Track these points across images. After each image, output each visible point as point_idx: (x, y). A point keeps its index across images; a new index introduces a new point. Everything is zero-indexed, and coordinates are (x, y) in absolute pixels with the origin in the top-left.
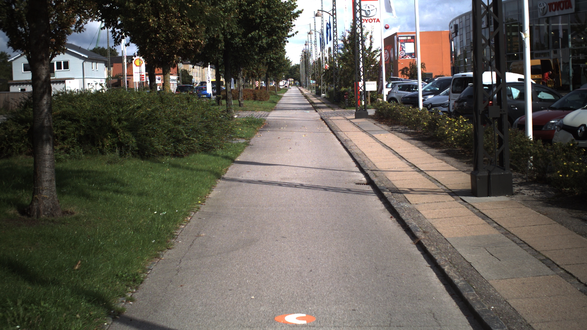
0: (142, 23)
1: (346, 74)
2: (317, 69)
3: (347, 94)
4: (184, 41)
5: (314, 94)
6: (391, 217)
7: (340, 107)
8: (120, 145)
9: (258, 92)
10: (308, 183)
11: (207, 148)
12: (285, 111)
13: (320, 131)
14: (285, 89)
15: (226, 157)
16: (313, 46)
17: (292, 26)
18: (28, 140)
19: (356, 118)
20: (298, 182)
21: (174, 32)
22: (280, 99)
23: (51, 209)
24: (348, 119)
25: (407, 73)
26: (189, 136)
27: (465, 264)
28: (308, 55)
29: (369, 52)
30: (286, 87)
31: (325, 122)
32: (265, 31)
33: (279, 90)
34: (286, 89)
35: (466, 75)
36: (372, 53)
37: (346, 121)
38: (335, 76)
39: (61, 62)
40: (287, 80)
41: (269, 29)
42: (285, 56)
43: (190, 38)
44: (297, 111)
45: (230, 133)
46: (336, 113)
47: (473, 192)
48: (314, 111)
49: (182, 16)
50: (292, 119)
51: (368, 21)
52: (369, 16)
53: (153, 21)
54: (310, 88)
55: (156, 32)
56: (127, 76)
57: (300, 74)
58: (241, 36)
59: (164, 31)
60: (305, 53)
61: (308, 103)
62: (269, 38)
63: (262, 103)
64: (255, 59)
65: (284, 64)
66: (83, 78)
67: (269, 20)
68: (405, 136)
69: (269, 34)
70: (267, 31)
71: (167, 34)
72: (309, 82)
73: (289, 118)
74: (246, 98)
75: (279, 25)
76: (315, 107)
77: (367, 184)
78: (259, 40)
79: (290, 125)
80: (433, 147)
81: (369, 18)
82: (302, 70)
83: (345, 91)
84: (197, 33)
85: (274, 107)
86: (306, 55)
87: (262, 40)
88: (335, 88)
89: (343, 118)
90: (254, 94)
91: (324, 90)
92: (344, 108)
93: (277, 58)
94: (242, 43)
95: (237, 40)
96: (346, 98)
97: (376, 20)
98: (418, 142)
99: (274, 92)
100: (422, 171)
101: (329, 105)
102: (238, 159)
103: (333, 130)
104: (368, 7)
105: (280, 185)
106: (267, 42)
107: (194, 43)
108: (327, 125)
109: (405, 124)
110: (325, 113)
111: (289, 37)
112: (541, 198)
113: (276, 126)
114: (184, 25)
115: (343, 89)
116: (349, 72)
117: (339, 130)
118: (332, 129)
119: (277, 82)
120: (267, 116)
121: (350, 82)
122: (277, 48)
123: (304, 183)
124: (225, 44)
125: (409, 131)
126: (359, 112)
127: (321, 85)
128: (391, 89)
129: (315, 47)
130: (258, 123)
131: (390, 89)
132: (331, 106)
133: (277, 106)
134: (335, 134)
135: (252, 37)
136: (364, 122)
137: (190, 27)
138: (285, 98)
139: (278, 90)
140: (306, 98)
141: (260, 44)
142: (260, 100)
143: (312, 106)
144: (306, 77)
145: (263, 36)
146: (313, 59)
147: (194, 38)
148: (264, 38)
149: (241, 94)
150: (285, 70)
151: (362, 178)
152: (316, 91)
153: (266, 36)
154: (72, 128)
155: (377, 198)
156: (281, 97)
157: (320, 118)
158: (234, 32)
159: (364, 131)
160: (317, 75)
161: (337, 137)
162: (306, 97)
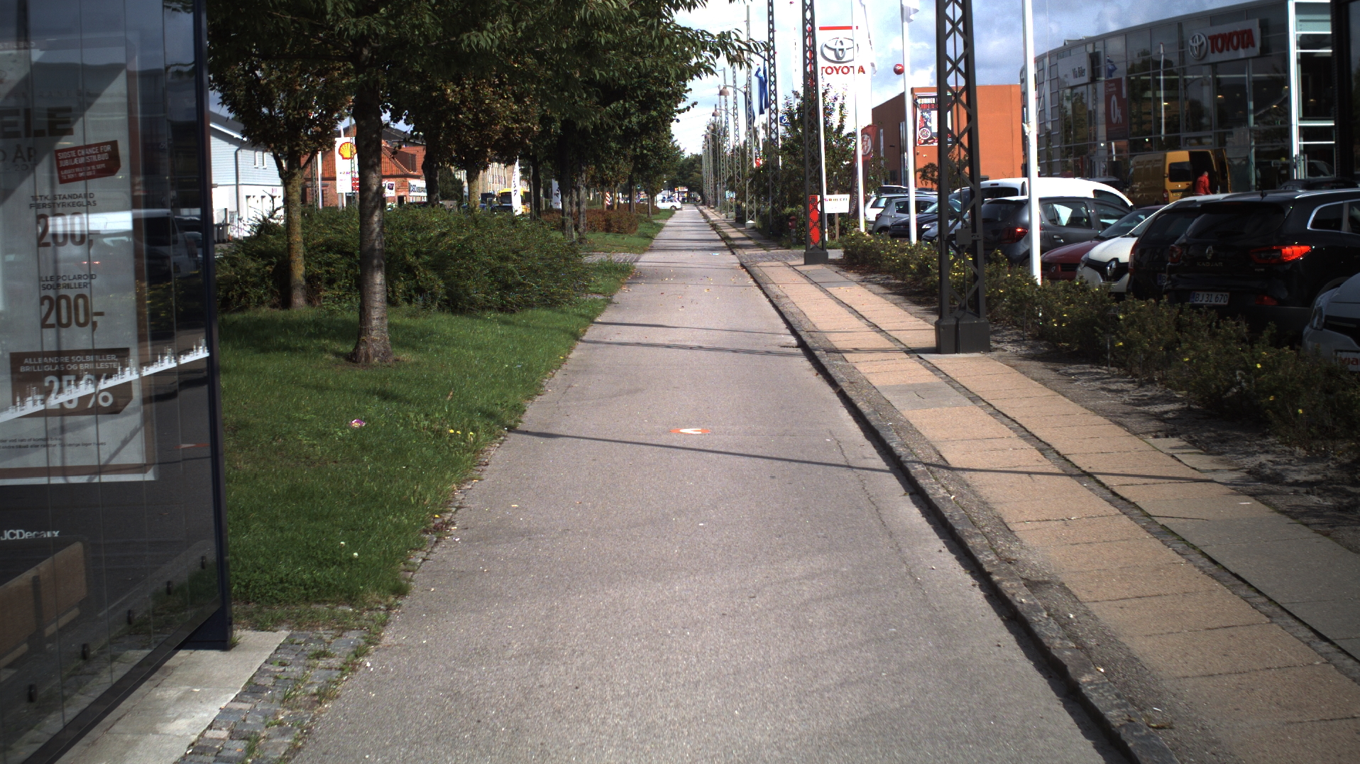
0: (434, 94)
1: (794, 180)
2: (738, 167)
3: (793, 220)
4: (504, 125)
5: (732, 220)
6: (817, 374)
7: (781, 246)
8: (420, 290)
9: (614, 216)
10: (710, 346)
11: (550, 302)
13: (737, 285)
15: (581, 316)
16: (731, 118)
17: (686, 91)
18: (273, 283)
19: (805, 264)
20: (695, 344)
21: (488, 111)
23: (383, 354)
24: (790, 266)
25: (933, 175)
26: (524, 279)
27: (884, 402)
28: (719, 135)
29: (838, 136)
31: (747, 270)
32: (636, 102)
33: (656, 211)
34: (671, 212)
36: (843, 139)
37: (787, 269)
38: (773, 184)
40: (673, 191)
41: (643, 98)
43: (516, 121)
44: (695, 252)
45: (581, 278)
46: (770, 255)
47: (937, 350)
48: (728, 253)
49: (502, 83)
50: (685, 265)
51: (840, 71)
52: (843, 60)
53: (453, 91)
55: (457, 110)
56: (323, 179)
57: (702, 178)
59: (470, 109)
61: (719, 238)
62: (643, 114)
63: (623, 238)
64: (610, 148)
65: (668, 157)
66: (237, 185)
67: (643, 80)
68: (882, 290)
69: (644, 107)
70: (640, 102)
71: (476, 115)
73: (678, 265)
74: (592, 228)
75: (662, 90)
76: (732, 244)
77: (797, 347)
78: (625, 118)
79: (682, 275)
80: (918, 303)
81: (842, 65)
82: (707, 167)
83: (788, 217)
84: (526, 112)
85: (648, 245)
86: (716, 135)
87: (630, 118)
88: (773, 209)
89: (783, 265)
90: (606, 220)
91: (751, 212)
92: (788, 248)
93: (654, 147)
96: (792, 227)
97: (856, 69)
100: (884, 331)
101: (759, 242)
102: (599, 320)
103: (760, 281)
104: (841, 42)
105: (668, 347)
106: (640, 122)
107: (522, 128)
108: (751, 275)
109: (889, 272)
110: (750, 256)
111: (680, 112)
112: (1028, 354)
113: (655, 276)
114: (504, 98)
115: (788, 210)
117: (770, 282)
119: (652, 193)
120: (636, 261)
121: (801, 196)
123: (704, 345)
126: (812, 254)
127: (745, 202)
128: (881, 210)
129: (735, 120)
130: (621, 271)
131: (879, 211)
132: (763, 243)
133: (654, 243)
134: (761, 288)
135: (613, 113)
136: (818, 270)
137: (514, 103)
139: (653, 213)
140: (714, 229)
141: (626, 126)
142: (618, 232)
143: (726, 243)
144: (715, 185)
145: (632, 111)
147: (522, 120)
148: (633, 114)
149: (582, 219)
150: (669, 169)
151: (793, 341)
153: (637, 111)
154: (342, 265)
155: (806, 359)
156: (660, 227)
157: (739, 264)
159: (815, 283)
161: (764, 293)
162: (714, 226)
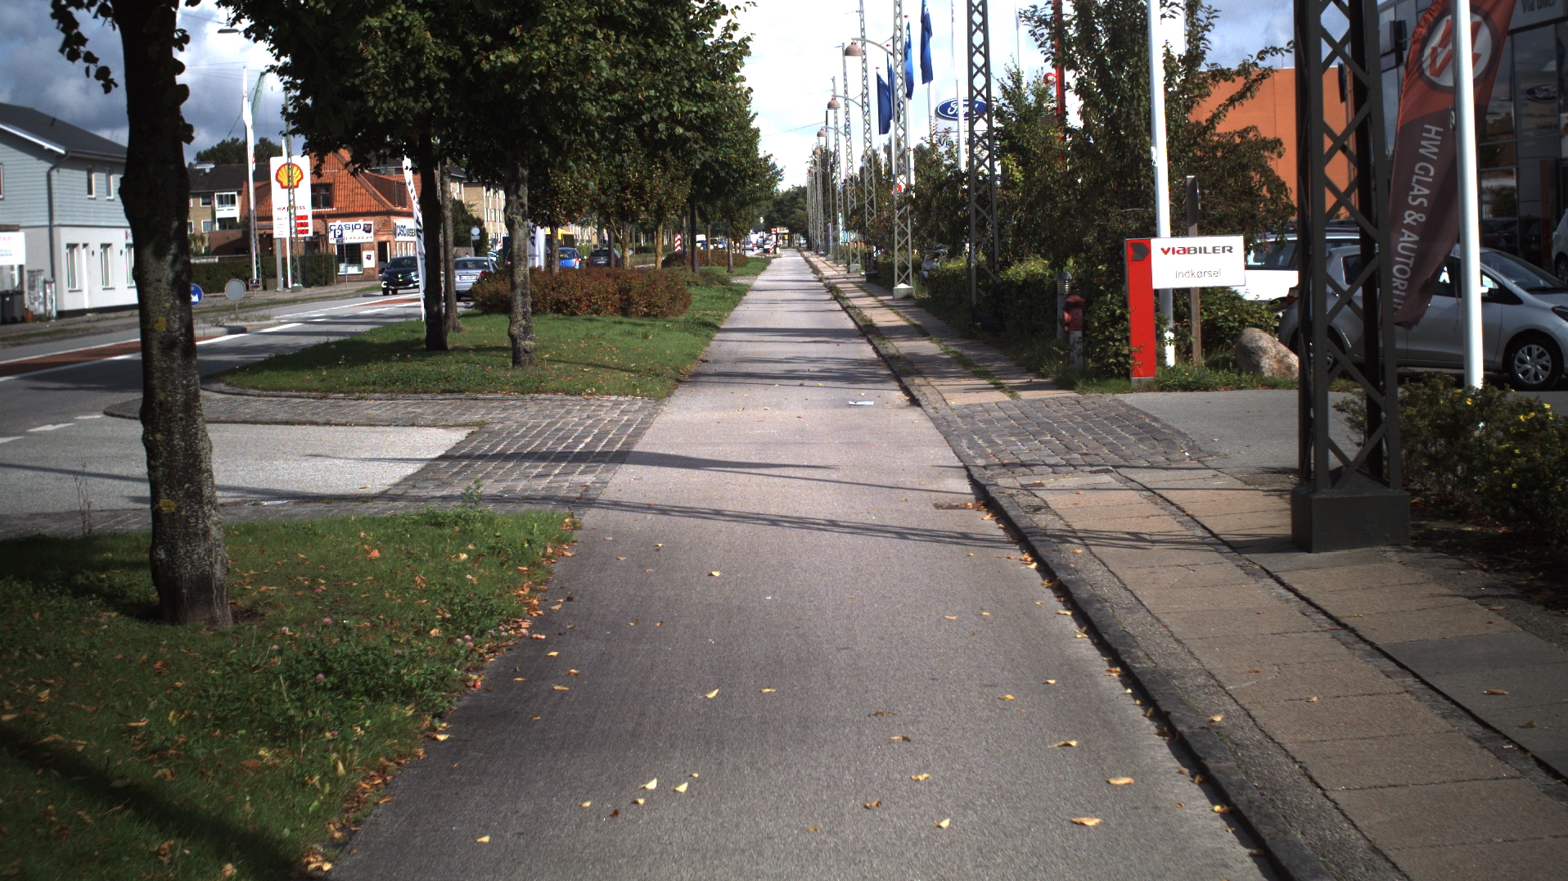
5: (861, 280)
14: (761, 260)
22: (736, 305)
28: (828, 161)
30: (767, 251)
34: (763, 263)
40: (768, 231)
54: (842, 256)
56: (258, 219)
57: (807, 216)
66: (51, 227)
72: (837, 238)
82: (814, 208)
91: (903, 268)
99: (722, 272)
101: (955, 348)
119: (734, 235)
120: (646, 423)
138: (759, 296)
139: (736, 266)
140: (836, 299)
142: (647, 315)
160: (870, 214)
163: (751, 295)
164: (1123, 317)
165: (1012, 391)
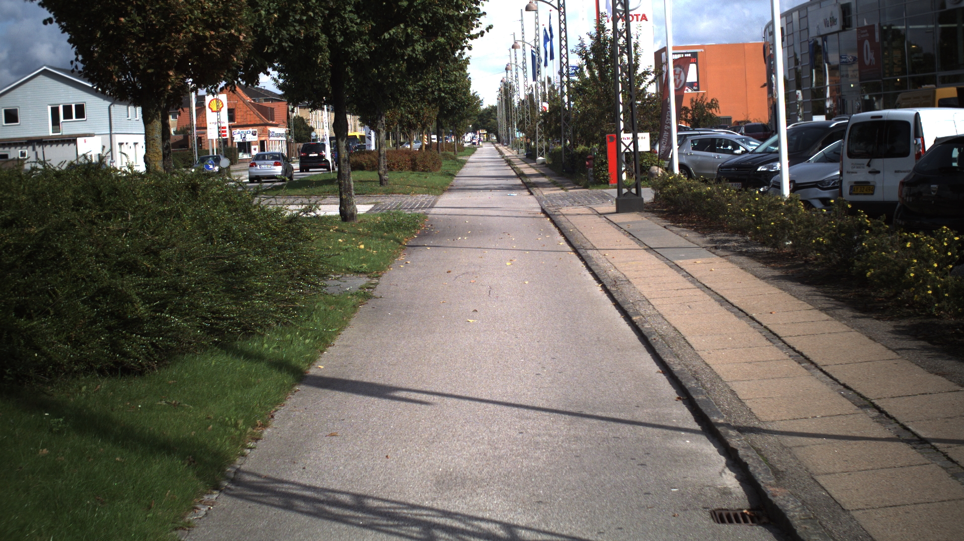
1: (588, 120)
2: (527, 112)
3: (590, 159)
4: (192, 33)
5: (523, 156)
7: (577, 184)
12: (469, 193)
13: (546, 248)
15: (281, 365)
16: (520, 72)
17: (480, 16)
19: (618, 212)
22: (461, 168)
24: (600, 215)
28: (510, 88)
30: (474, 144)
31: (553, 221)
32: (419, 26)
33: (462, 148)
34: (473, 149)
35: (881, 117)
37: (598, 219)
38: (564, 124)
39: (71, 106)
40: (475, 132)
41: (428, 22)
42: (471, 89)
44: (494, 193)
46: (570, 197)
48: (526, 193)
50: (482, 212)
54: (516, 145)
56: (197, 128)
57: (497, 123)
58: (366, 37)
60: (505, 85)
61: (514, 174)
62: (429, 41)
63: (426, 178)
64: (409, 91)
66: (111, 134)
69: (430, 33)
70: (424, 26)
72: (514, 136)
73: (476, 212)
74: (395, 167)
75: (451, 12)
76: (528, 183)
78: (407, 46)
79: (477, 231)
82: (501, 115)
83: (583, 154)
85: (448, 184)
86: (507, 91)
87: (413, 45)
88: (565, 147)
89: (590, 212)
90: (412, 160)
91: (541, 150)
92: (586, 187)
93: (452, 90)
94: (369, 53)
95: (358, 45)
96: (589, 166)
97: (640, 17)
98: (810, 288)
99: (452, 153)
101: (553, 179)
102: (321, 368)
103: (576, 244)
106: (425, 50)
107: (221, 39)
108: (559, 229)
110: (548, 197)
111: (472, 37)
113: (447, 233)
115: (581, 148)
116: (593, 115)
117: (589, 246)
118: (571, 240)
119: (459, 135)
120: (432, 206)
121: (597, 135)
122: (447, 63)
124: (331, 54)
125: (760, 249)
126: (624, 198)
127: (534, 140)
129: (524, 73)
130: (407, 229)
132: (557, 181)
133: (456, 181)
134: (582, 259)
135: (392, 39)
136: (638, 222)
138: (472, 164)
139: (459, 151)
140: (509, 165)
141: (409, 55)
142: (423, 171)
143: (522, 181)
144: (508, 128)
145: (415, 37)
146: (520, 95)
148: (417, 41)
149: (382, 160)
150: (471, 115)
152: (527, 150)
153: (421, 38)
156: (463, 163)
157: (540, 210)
158: (351, 29)
159: (650, 249)
160: (527, 123)
161: (586, 264)
162: (509, 162)
163: (467, 164)
164: (606, 163)
165: (566, 190)
